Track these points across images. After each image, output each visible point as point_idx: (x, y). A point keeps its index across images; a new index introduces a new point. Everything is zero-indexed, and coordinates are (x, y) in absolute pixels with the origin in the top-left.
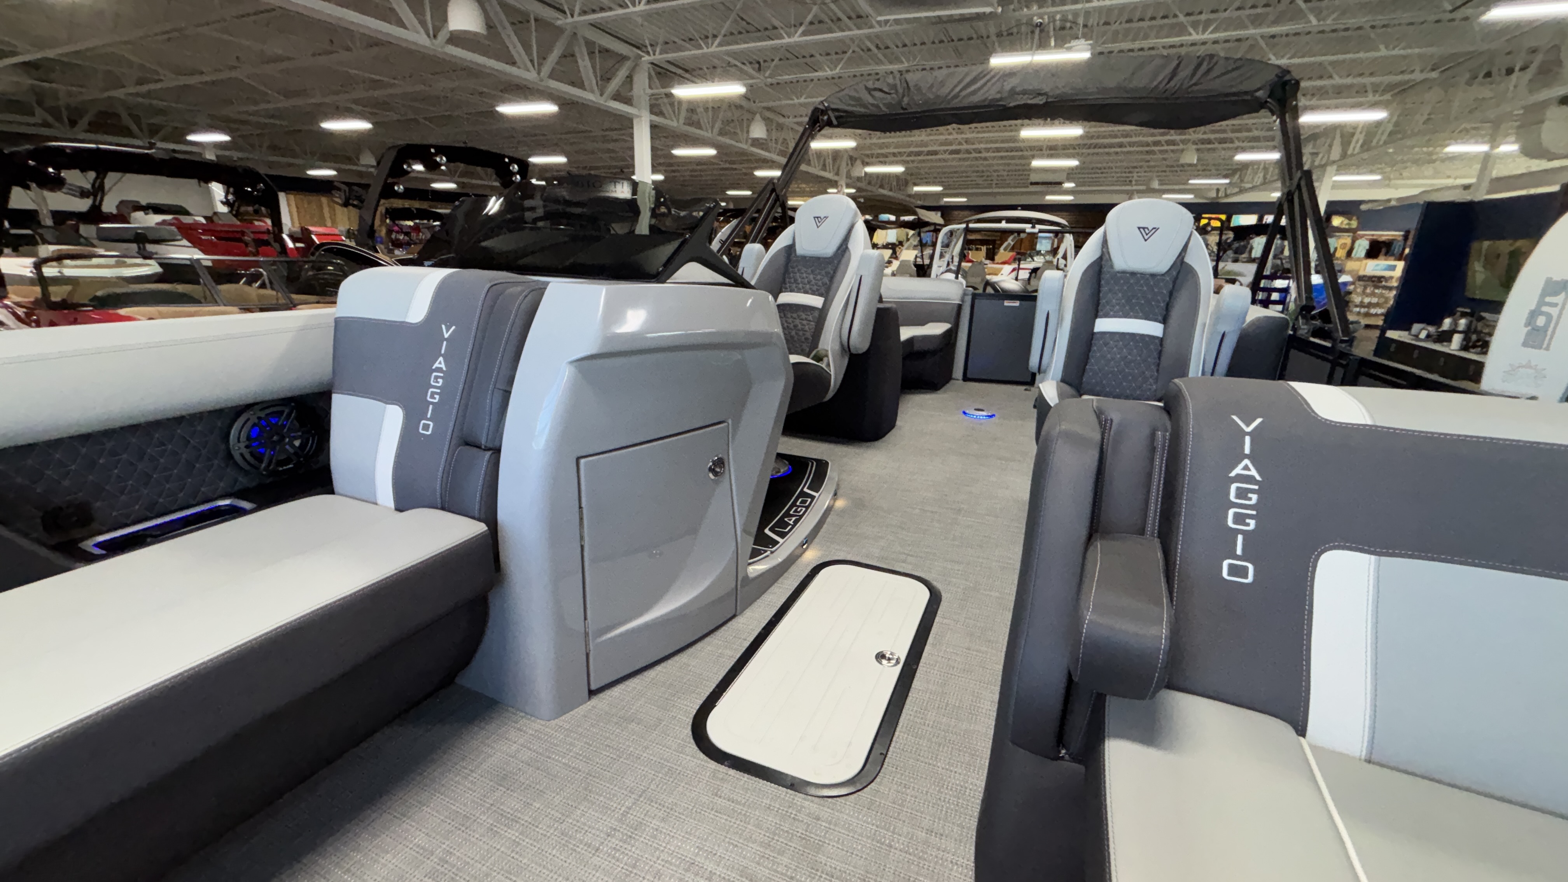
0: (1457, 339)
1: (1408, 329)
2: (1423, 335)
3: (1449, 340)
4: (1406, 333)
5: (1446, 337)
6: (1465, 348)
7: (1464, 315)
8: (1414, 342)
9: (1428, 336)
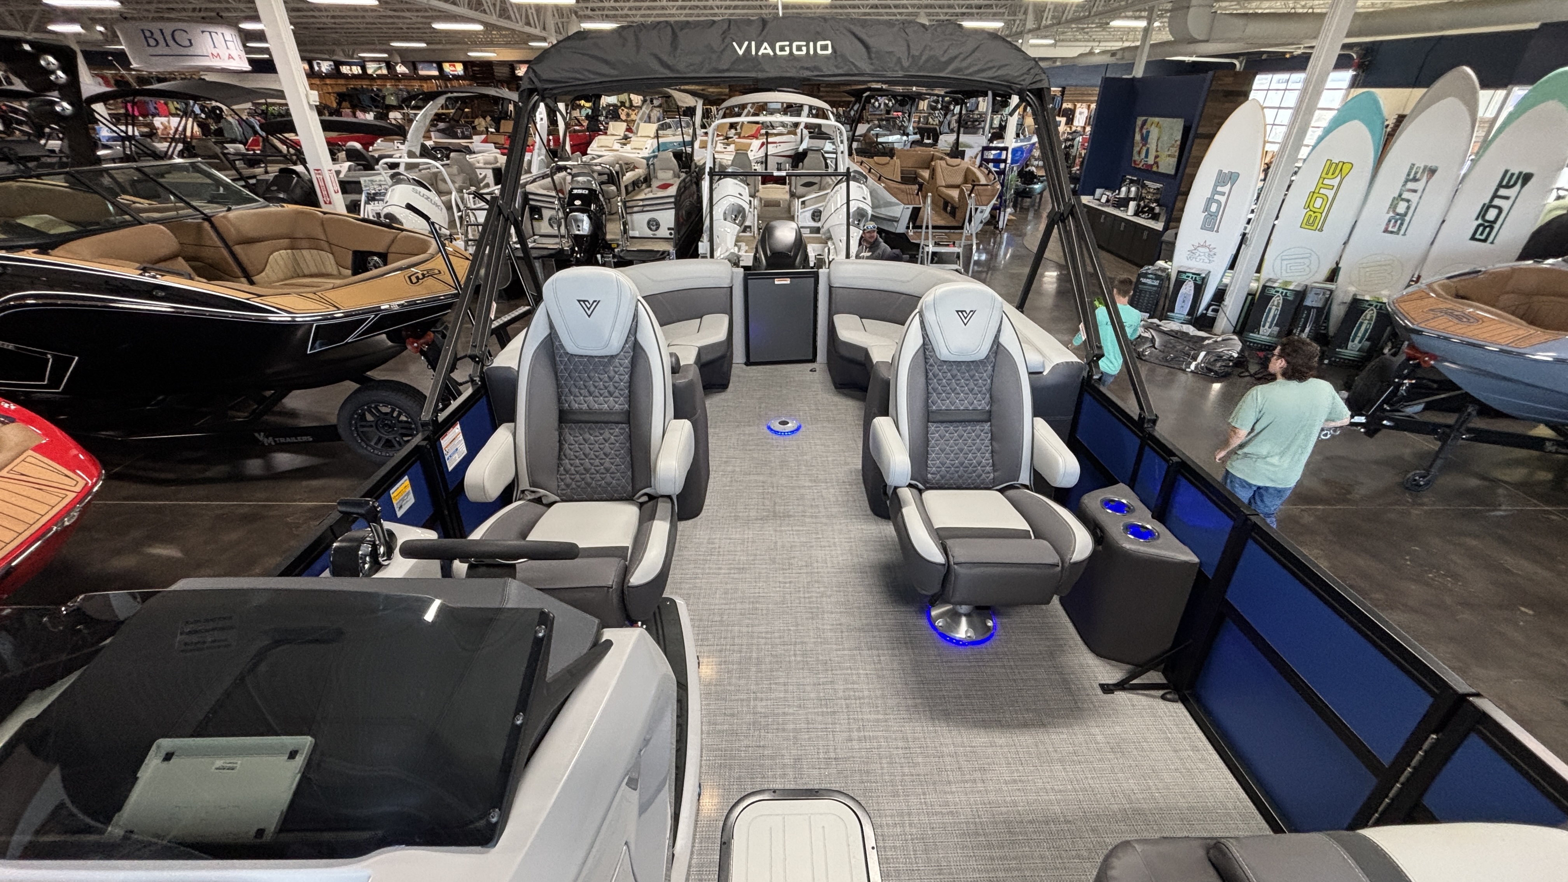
0: (1132, 205)
1: (1093, 194)
2: (1104, 200)
3: (1126, 206)
4: (1091, 198)
5: (1123, 203)
6: (1136, 214)
7: (1132, 181)
8: (1100, 208)
9: (1108, 201)
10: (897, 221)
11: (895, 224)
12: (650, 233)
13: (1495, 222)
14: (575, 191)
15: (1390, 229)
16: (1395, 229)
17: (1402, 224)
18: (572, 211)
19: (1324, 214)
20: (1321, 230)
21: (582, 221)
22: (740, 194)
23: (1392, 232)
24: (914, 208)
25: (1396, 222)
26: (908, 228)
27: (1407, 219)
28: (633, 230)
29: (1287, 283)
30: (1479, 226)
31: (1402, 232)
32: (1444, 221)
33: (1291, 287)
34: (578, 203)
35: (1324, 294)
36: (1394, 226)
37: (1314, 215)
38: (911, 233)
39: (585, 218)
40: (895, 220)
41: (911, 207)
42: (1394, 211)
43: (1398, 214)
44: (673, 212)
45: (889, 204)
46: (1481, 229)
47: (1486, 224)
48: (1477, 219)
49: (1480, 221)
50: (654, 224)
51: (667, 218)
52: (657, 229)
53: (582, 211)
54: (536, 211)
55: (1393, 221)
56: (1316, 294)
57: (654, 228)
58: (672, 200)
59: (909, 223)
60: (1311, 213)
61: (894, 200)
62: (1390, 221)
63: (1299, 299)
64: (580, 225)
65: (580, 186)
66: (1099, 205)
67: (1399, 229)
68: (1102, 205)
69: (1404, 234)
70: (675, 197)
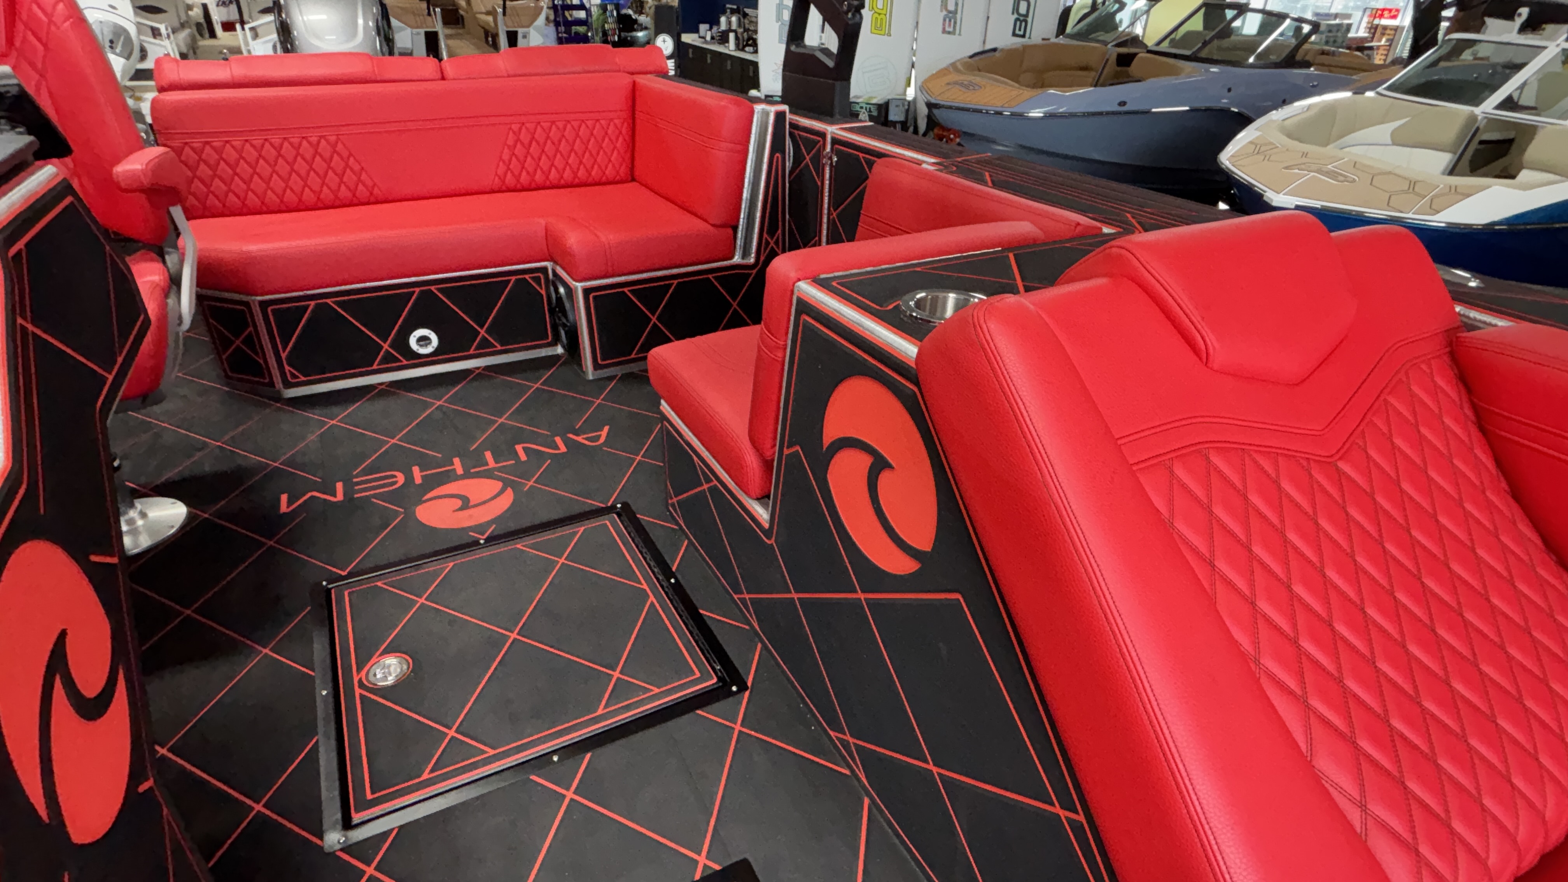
13: (1027, 15)
15: (947, 29)
16: (951, 30)
17: (955, 23)
19: (888, 16)
20: (889, 35)
23: (949, 33)
25: (950, 21)
27: (958, 16)
29: (871, 98)
30: (1017, 20)
31: (957, 32)
32: (988, 18)
33: (874, 101)
35: (903, 105)
36: (950, 25)
37: (879, 18)
42: (946, 9)
43: (950, 12)
46: (1018, 23)
47: (1022, 18)
48: (1013, 13)
49: (1016, 16)
55: (947, 20)
56: (897, 106)
60: (876, 15)
62: (945, 20)
63: (883, 114)
66: (703, 43)
67: (954, 27)
68: (706, 42)
69: (960, 34)
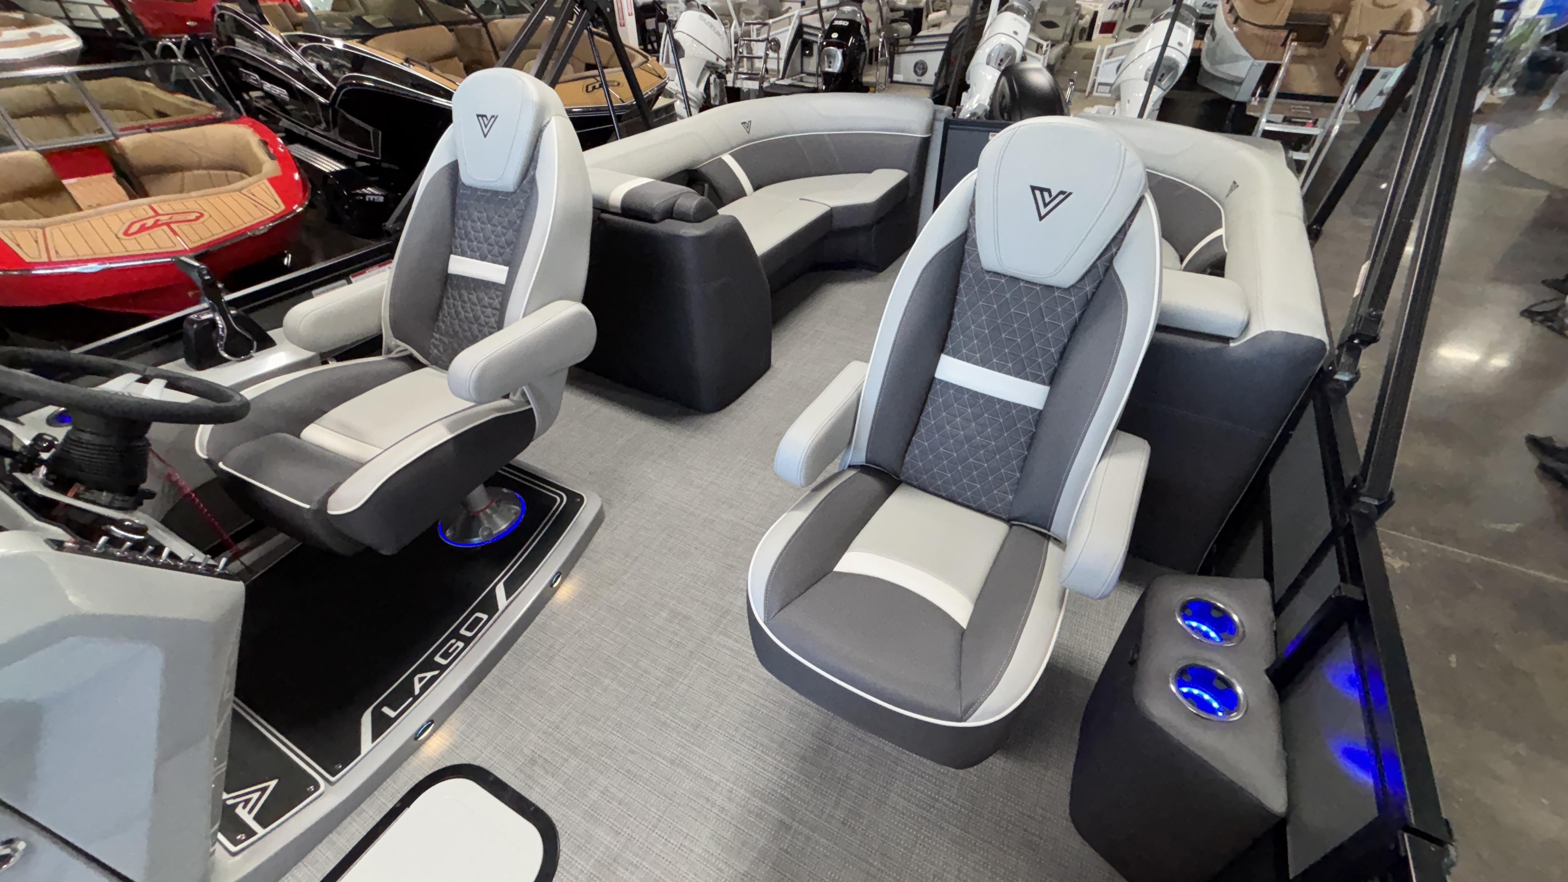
10: (1240, 84)
11: (1237, 88)
12: (914, 78)
14: (836, 23)
18: (828, 45)
21: (834, 57)
22: (1016, 33)
24: (1269, 66)
26: (1254, 94)
28: (898, 73)
34: (835, 35)
38: (1255, 102)
39: (839, 53)
40: (1239, 83)
41: (1264, 63)
44: (941, 53)
45: (1236, 58)
50: (921, 68)
51: (934, 60)
52: (923, 74)
53: (839, 46)
54: (807, 46)
57: (920, 72)
58: (946, 39)
59: (1256, 89)
61: (1243, 52)
64: (832, 60)
65: (844, 17)
70: (951, 36)
